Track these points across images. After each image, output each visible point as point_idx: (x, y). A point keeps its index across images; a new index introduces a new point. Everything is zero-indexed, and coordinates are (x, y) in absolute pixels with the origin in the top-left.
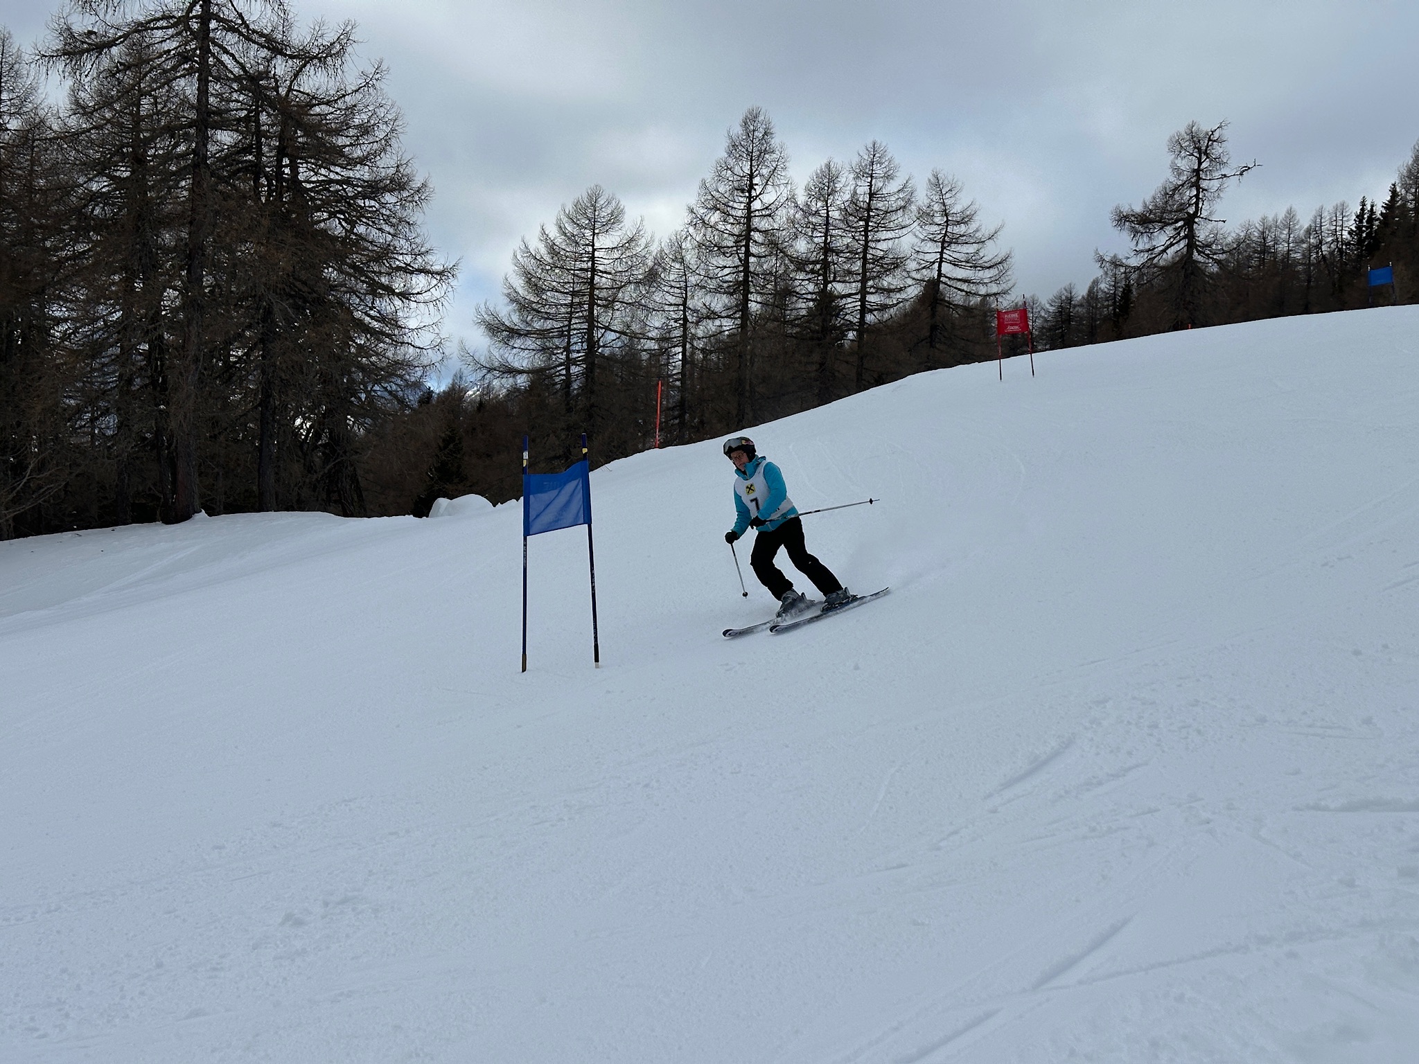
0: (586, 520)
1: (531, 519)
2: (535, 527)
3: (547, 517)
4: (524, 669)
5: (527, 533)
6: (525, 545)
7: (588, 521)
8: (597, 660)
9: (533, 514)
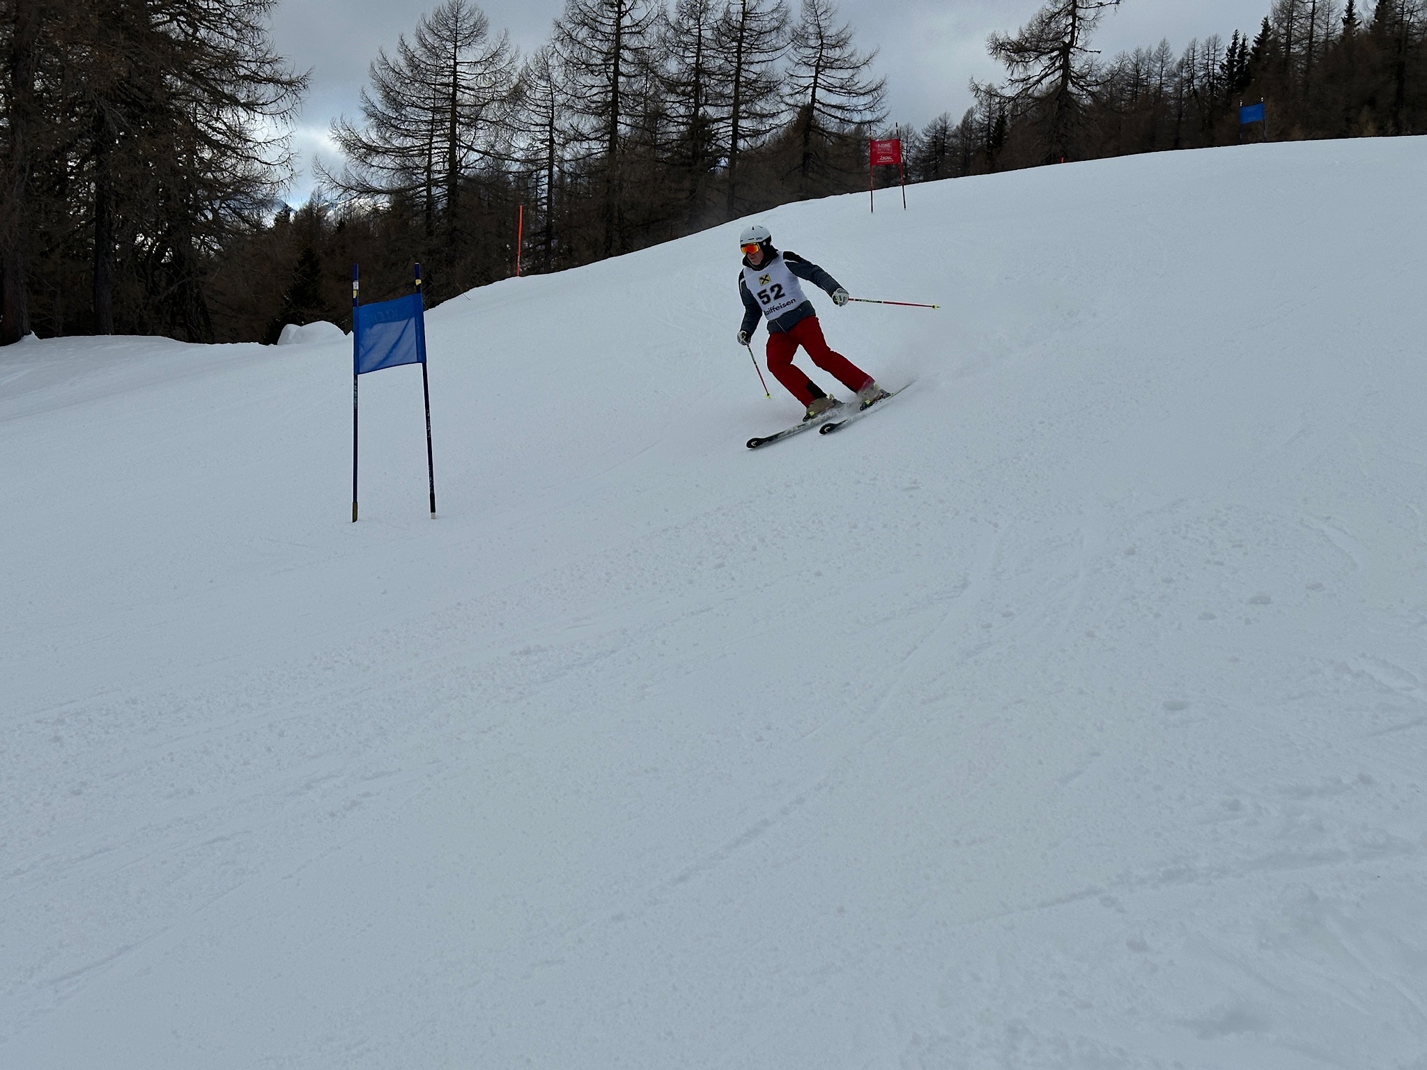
0: (420, 357)
1: (361, 355)
2: (367, 364)
3: (376, 356)
4: (355, 519)
5: (357, 372)
6: (356, 384)
7: (422, 359)
8: (433, 510)
9: (362, 351)
